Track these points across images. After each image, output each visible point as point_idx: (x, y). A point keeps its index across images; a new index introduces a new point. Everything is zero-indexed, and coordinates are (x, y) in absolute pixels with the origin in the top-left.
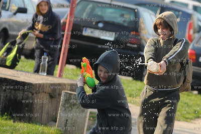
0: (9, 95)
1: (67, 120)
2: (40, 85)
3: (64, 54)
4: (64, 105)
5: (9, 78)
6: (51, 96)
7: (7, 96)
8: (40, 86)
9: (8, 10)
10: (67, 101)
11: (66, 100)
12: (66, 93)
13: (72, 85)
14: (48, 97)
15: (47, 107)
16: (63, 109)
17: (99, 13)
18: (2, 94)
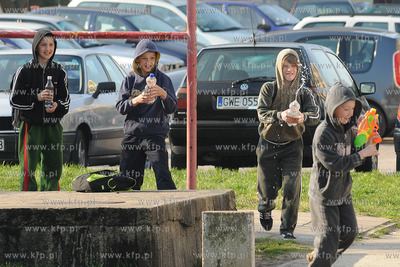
0: (111, 236)
1: (219, 261)
2: (161, 208)
3: (191, 148)
4: (208, 237)
5: (107, 206)
6: (184, 225)
7: (108, 239)
8: (162, 210)
9: (82, 92)
10: (212, 227)
11: (210, 227)
12: (208, 214)
13: (215, 199)
14: (179, 227)
15: (180, 244)
16: (209, 242)
17: (238, 68)
18: (100, 237)
